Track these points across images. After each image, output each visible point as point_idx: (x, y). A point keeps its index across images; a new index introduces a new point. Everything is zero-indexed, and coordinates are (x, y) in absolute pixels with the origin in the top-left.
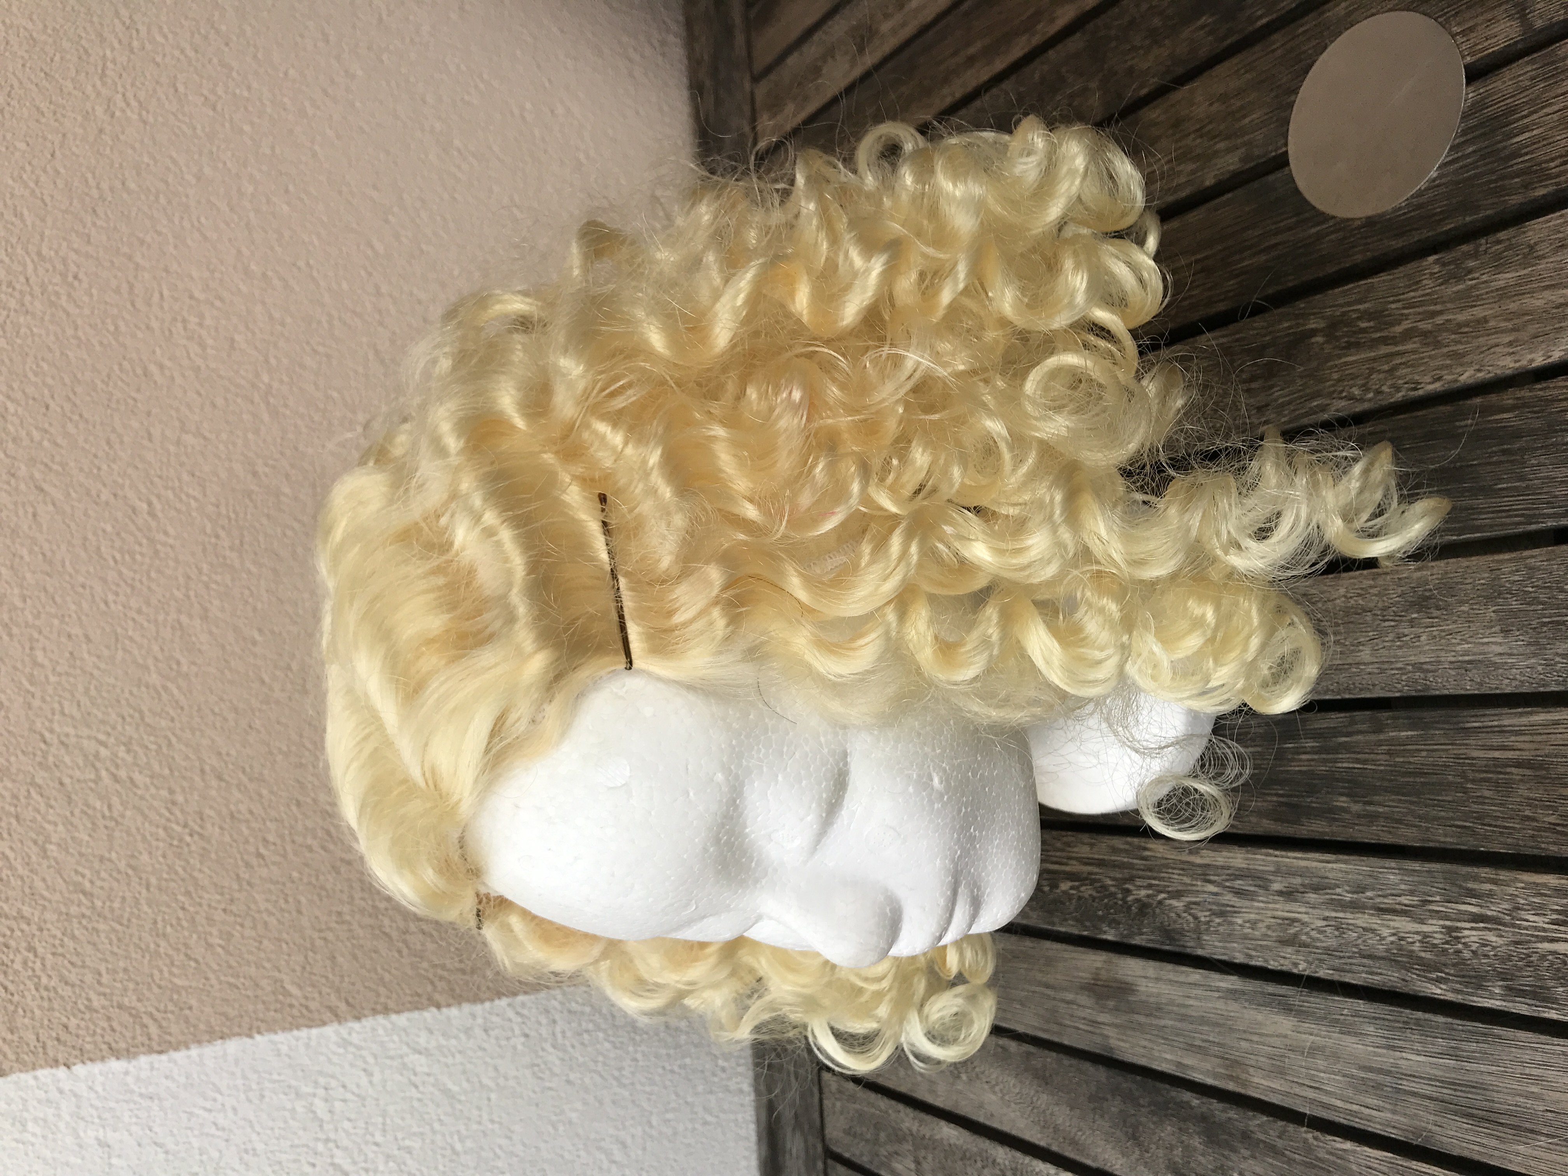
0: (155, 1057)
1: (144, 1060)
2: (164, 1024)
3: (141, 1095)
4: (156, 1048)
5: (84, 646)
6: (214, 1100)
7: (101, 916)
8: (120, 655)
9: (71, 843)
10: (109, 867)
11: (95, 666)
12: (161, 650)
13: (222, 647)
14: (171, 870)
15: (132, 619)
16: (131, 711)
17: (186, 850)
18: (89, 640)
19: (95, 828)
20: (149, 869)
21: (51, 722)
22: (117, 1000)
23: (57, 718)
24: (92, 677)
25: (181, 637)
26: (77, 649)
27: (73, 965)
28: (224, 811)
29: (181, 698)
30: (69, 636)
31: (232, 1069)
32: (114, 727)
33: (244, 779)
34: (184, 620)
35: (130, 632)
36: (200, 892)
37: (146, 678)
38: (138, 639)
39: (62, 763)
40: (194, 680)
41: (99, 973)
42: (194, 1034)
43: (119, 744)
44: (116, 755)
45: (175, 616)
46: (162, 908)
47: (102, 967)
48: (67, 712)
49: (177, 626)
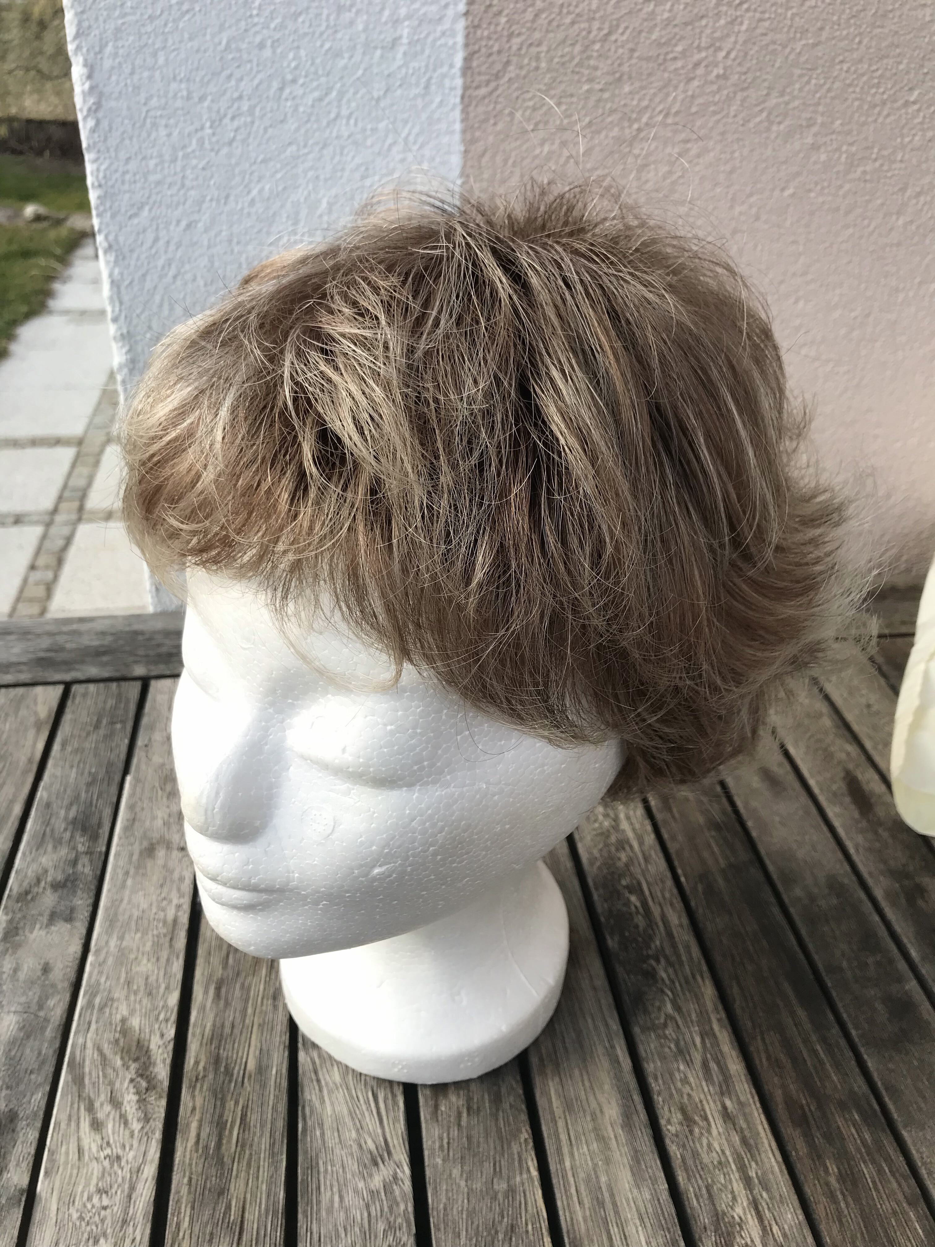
0: (459, 92)
1: (459, 82)
2: (486, 101)
3: (430, 78)
4: (468, 93)
5: (811, 41)
6: (415, 143)
7: (586, 48)
8: (797, 72)
9: (652, 23)
10: (626, 57)
11: (793, 49)
12: (794, 109)
13: (785, 162)
14: (612, 111)
15: (824, 84)
16: (749, 80)
17: (626, 124)
18: (815, 45)
19: (660, 45)
20: (617, 92)
21: (755, 10)
22: (514, 59)
23: (758, 15)
24: (784, 47)
25: (801, 126)
26: (810, 35)
27: (550, 22)
28: (652, 159)
29: (751, 125)
30: (822, 29)
31: (438, 160)
32: (740, 64)
33: (674, 177)
34: (815, 129)
35: (813, 81)
36: (589, 136)
37: (775, 94)
38: (807, 88)
39: (720, 18)
40: (764, 135)
41: (539, 44)
42: (472, 127)
43: (725, 68)
44: (716, 66)
45: (820, 120)
46: (582, 103)
47: (544, 48)
48: (761, 24)
49: (811, 123)
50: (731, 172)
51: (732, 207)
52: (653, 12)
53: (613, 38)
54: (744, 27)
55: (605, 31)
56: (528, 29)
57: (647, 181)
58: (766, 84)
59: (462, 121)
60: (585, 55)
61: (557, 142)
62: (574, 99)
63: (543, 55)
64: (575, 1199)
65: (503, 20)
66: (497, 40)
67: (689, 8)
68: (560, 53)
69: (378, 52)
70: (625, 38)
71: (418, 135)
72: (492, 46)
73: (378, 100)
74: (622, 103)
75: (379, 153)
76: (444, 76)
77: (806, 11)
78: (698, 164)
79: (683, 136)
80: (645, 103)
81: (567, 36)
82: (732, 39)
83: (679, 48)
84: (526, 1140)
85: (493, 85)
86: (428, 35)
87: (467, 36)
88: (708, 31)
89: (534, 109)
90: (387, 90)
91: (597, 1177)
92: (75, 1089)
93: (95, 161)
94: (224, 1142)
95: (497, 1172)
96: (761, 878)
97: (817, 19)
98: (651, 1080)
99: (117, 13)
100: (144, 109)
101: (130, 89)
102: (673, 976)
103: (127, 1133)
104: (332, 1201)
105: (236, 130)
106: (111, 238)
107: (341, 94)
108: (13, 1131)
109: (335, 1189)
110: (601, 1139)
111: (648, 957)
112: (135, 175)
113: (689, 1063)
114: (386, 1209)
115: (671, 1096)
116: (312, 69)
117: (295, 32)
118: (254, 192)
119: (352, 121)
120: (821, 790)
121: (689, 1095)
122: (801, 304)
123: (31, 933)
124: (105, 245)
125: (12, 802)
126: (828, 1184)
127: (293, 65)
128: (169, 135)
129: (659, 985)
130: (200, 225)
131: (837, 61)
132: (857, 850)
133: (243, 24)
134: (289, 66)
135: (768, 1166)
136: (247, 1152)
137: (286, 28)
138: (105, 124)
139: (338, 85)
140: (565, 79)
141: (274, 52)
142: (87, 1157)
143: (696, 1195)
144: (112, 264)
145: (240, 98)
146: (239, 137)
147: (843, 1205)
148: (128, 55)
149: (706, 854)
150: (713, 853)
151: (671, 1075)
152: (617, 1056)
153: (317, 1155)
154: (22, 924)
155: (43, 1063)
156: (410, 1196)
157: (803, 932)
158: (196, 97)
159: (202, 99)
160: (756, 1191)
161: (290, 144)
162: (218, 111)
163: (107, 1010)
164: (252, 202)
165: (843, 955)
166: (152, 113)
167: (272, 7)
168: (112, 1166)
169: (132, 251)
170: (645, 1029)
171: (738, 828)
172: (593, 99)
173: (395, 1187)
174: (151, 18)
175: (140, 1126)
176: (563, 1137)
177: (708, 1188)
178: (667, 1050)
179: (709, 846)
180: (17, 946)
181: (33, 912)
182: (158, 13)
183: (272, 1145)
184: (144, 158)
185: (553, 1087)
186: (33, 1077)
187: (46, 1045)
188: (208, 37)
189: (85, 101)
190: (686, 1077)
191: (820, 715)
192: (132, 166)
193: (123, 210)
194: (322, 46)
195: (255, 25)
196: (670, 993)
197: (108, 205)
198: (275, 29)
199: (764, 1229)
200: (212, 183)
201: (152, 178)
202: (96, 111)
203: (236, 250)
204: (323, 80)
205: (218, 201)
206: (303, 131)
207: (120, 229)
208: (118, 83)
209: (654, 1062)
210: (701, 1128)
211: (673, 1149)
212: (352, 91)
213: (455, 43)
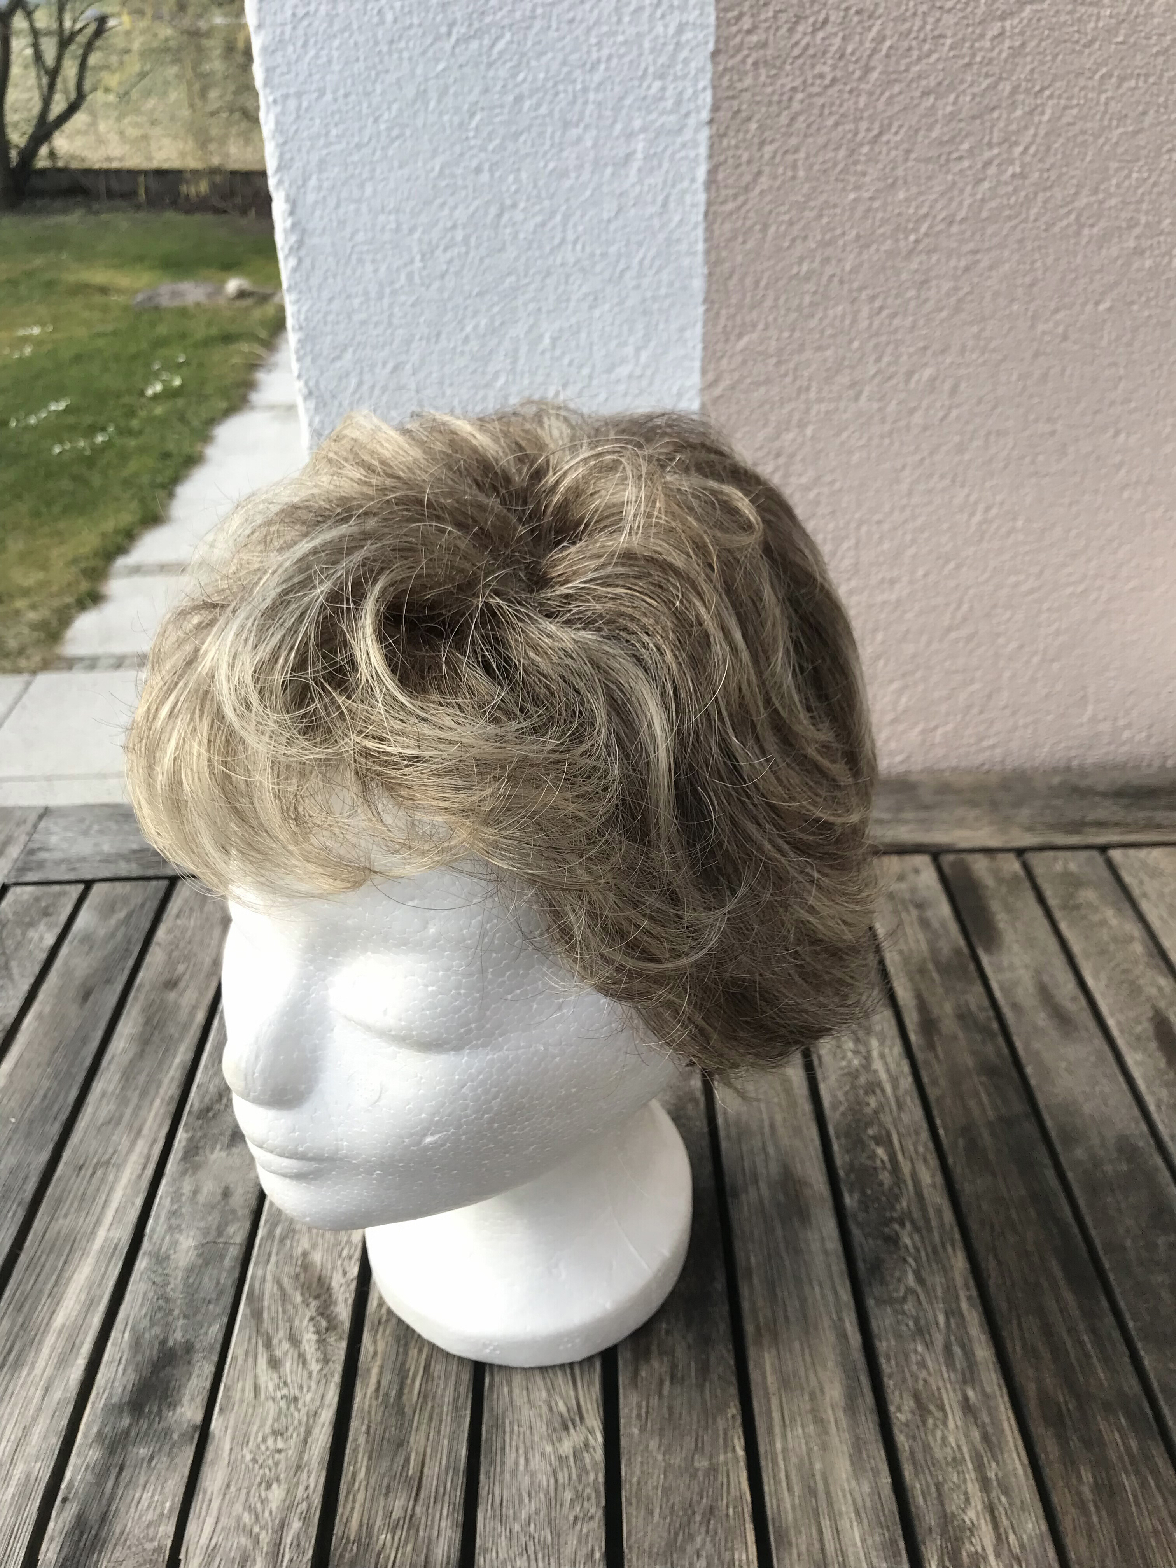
0: (702, 209)
1: (702, 197)
2: (734, 217)
3: (669, 195)
4: (713, 209)
5: (1131, 129)
6: (651, 267)
7: (852, 152)
8: (1114, 165)
9: (932, 119)
10: (900, 159)
11: (1108, 140)
12: (1110, 208)
13: (1100, 271)
14: (884, 222)
15: (1149, 177)
16: (1053, 178)
17: (901, 236)
18: (1136, 133)
19: (942, 144)
20: (890, 199)
21: (1060, 97)
22: (767, 170)
23: (1063, 102)
24: (1097, 137)
25: (1119, 228)
26: (1129, 121)
27: (809, 126)
28: (933, 274)
29: (1056, 229)
30: (1144, 113)
31: (677, 285)
32: (1041, 160)
33: (961, 294)
34: (1137, 231)
35: (1135, 175)
36: (856, 250)
37: (1085, 191)
38: (1127, 183)
39: (1015, 109)
40: (1072, 241)
41: (796, 150)
42: (718, 246)
43: (1023, 166)
44: (1011, 162)
45: (1143, 220)
46: (847, 214)
47: (802, 155)
48: (1068, 112)
49: (1132, 223)
50: (1032, 285)
51: (1032, 327)
52: (933, 106)
53: (885, 138)
54: (1046, 117)
55: (875, 132)
56: (784, 135)
57: (926, 300)
58: (1075, 181)
59: (706, 240)
60: (851, 160)
61: (818, 259)
62: (838, 210)
63: (800, 163)
64: (784, 1485)
65: (753, 126)
66: (746, 149)
67: (978, 99)
68: (821, 160)
69: (609, 170)
70: (898, 138)
71: (654, 258)
72: (740, 157)
73: (609, 221)
74: (897, 211)
75: (610, 280)
76: (684, 192)
77: (1123, 95)
78: (990, 277)
79: (971, 246)
80: (924, 210)
81: (829, 140)
82: (1032, 131)
83: (966, 146)
84: (733, 1416)
85: (741, 199)
86: (667, 147)
87: (711, 147)
88: (1002, 124)
89: (791, 223)
90: (620, 210)
91: (811, 1464)
92: (253, 1323)
93: (297, 301)
94: (406, 1391)
95: (699, 1448)
96: (1036, 1134)
97: (1138, 103)
98: (883, 1361)
99: (322, 141)
100: (350, 244)
101: (335, 224)
102: (919, 1245)
103: (305, 1373)
104: (517, 1463)
105: (450, 262)
106: (312, 383)
107: (566, 217)
108: (189, 1363)
109: (521, 1451)
110: (820, 1421)
111: (892, 1219)
112: (338, 315)
113: (929, 1345)
114: (574, 1476)
115: (904, 1380)
116: (535, 193)
117: (517, 152)
118: (469, 329)
119: (579, 247)
120: (1122, 1031)
121: (925, 1381)
122: (1122, 437)
123: (212, 1152)
124: (305, 391)
125: (195, 1008)
126: (1079, 1494)
127: (513, 188)
128: (376, 271)
129: (902, 1253)
130: (408, 367)
131: (1164, 149)
132: (1159, 1106)
133: (458, 149)
134: (508, 190)
135: (1010, 1468)
136: (430, 1405)
137: (505, 149)
138: (307, 263)
139: (563, 208)
140: (828, 188)
141: (492, 176)
142: (263, 1396)
143: (923, 1492)
144: (312, 412)
145: (454, 227)
146: (452, 270)
147: (1095, 1519)
148: (333, 187)
149: (972, 1103)
150: (980, 1103)
151: (907, 1356)
152: (845, 1330)
153: (503, 1413)
154: (201, 1144)
155: (221, 1293)
156: (602, 1465)
157: (1082, 1202)
158: (405, 228)
159: (412, 230)
160: (994, 1494)
161: (509, 274)
162: (430, 243)
163: (288, 1242)
164: (466, 340)
165: (1128, 1231)
166: (357, 249)
167: (490, 128)
168: (288, 1408)
169: (334, 397)
170: (880, 1302)
171: (1014, 1074)
172: (861, 208)
173: (585, 1454)
174: (359, 146)
175: (318, 1367)
176: (776, 1416)
177: (938, 1487)
178: (904, 1328)
179: (977, 1094)
180: (196, 1168)
181: (215, 1131)
182: (366, 140)
183: (456, 1399)
184: (349, 297)
185: (768, 1359)
186: (211, 1307)
187: (224, 1274)
188: (420, 164)
189: (286, 239)
190: (923, 1359)
191: (1132, 939)
192: (336, 305)
193: (325, 353)
194: (545, 166)
195: (471, 148)
196: (913, 1263)
197: (309, 348)
198: (493, 151)
199: (999, 1537)
200: (422, 320)
201: (357, 318)
202: (299, 248)
203: (449, 392)
204: (547, 203)
205: (428, 340)
206: (523, 259)
207: (322, 373)
208: (322, 218)
209: (888, 1340)
210: (936, 1419)
211: (901, 1440)
212: (578, 213)
213: (697, 155)
